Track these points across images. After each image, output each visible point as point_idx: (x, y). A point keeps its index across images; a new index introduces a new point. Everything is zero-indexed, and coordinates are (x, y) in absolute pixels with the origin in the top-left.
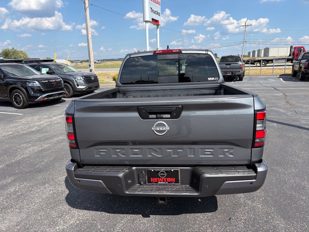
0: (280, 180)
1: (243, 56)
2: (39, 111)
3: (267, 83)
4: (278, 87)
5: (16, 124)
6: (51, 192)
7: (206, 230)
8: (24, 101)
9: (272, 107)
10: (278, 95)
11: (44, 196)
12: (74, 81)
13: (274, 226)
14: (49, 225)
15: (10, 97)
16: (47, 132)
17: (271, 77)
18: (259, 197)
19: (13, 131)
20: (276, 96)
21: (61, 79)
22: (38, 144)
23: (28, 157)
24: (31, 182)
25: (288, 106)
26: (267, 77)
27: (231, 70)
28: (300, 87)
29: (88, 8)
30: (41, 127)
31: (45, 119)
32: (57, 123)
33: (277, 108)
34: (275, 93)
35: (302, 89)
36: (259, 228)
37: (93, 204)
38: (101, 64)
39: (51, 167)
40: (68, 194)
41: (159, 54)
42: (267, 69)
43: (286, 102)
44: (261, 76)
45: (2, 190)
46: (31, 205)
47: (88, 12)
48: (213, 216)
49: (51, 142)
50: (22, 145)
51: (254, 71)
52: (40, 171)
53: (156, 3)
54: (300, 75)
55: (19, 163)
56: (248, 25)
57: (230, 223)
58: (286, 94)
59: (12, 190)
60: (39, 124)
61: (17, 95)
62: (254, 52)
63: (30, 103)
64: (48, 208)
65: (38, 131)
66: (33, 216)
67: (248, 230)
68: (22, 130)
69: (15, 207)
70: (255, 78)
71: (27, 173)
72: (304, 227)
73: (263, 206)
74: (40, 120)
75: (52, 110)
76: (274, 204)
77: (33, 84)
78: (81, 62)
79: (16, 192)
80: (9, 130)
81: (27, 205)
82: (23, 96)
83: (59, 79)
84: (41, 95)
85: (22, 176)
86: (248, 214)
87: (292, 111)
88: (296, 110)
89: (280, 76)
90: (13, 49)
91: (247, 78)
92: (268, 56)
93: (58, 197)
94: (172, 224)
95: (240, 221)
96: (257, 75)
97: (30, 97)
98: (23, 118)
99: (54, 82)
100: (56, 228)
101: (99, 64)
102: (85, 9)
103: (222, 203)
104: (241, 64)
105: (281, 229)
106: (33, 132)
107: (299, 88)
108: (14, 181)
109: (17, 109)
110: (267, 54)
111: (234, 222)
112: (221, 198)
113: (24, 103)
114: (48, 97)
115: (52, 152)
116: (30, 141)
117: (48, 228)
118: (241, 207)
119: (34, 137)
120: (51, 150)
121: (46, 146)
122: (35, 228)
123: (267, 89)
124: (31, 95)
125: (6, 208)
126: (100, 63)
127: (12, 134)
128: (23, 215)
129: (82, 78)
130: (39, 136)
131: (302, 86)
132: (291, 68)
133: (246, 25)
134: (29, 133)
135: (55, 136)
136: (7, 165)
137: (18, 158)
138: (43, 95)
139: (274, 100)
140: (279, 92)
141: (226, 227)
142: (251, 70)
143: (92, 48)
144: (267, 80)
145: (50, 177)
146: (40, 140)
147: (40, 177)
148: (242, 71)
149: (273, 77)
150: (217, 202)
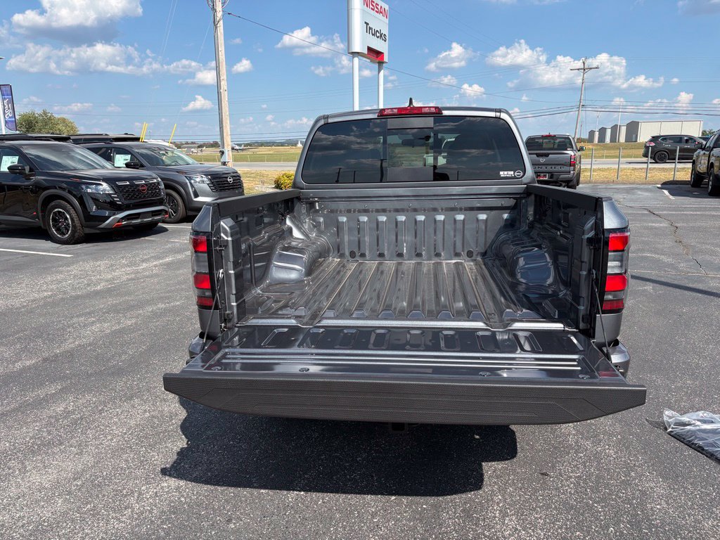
0: (659, 402)
1: (578, 139)
2: (107, 249)
3: (632, 200)
4: (658, 209)
5: (60, 277)
6: (147, 414)
7: (491, 496)
8: (74, 226)
9: (643, 250)
10: (657, 225)
11: (132, 423)
12: (189, 184)
13: (643, 493)
14: (146, 479)
15: (43, 216)
16: (129, 293)
17: (642, 186)
18: (610, 435)
19: (51, 291)
20: (652, 228)
21: (160, 180)
22: (112, 317)
23: (90, 345)
24: (100, 394)
25: (680, 250)
26: (631, 186)
27: (549, 167)
28: (711, 211)
29: (221, 22)
30: (114, 284)
31: (122, 267)
32: (151, 276)
33: (656, 253)
34: (650, 222)
35: (714, 213)
36: (609, 494)
37: (240, 440)
38: (244, 153)
39: (143, 365)
40: (185, 420)
41: (393, 116)
42: (634, 169)
43: (676, 242)
44: (618, 184)
45: (38, 409)
46: (103, 440)
47: (222, 31)
48: (507, 469)
49: (140, 314)
50: (75, 320)
51: (602, 173)
52: (119, 372)
53: (377, 12)
54: (710, 183)
55: (70, 355)
56: (591, 69)
57: (544, 483)
58: (678, 225)
59: (60, 409)
60: (109, 276)
61: (60, 212)
62: (602, 131)
63: (88, 231)
64: (142, 446)
65: (108, 292)
66: (111, 462)
67: (583, 499)
68: (74, 289)
69: (68, 442)
70: (606, 188)
71: (92, 375)
72: (708, 495)
73: (618, 453)
74: (111, 268)
75: (137, 249)
76: (644, 449)
77: (96, 189)
78: (199, 147)
79: (67, 413)
80: (45, 287)
81: (95, 438)
82: (74, 215)
83: (155, 178)
84: (114, 214)
85: (79, 382)
86: (585, 466)
87: (689, 261)
88: (699, 258)
89: (662, 184)
90: (45, 113)
91: (586, 188)
92: (636, 141)
93: (162, 424)
94: (416, 484)
95: (567, 480)
96: (608, 182)
97: (89, 218)
98: (73, 263)
99: (143, 186)
100: (163, 485)
101: (241, 153)
102: (214, 22)
103: (528, 444)
104: (573, 154)
105: (659, 498)
106: (97, 293)
107: (707, 213)
108: (64, 390)
109: (58, 245)
110: (634, 136)
111: (553, 481)
112: (525, 434)
113: (74, 232)
114: (128, 219)
115: (142, 334)
116: (93, 312)
117: (143, 485)
118: (568, 453)
119: (101, 304)
120: (140, 330)
121: (129, 323)
122: (116, 484)
123: (632, 214)
124: (91, 214)
125: (49, 444)
126: (242, 150)
127: (50, 297)
128: (88, 459)
129: (205, 179)
130: (111, 301)
131: (714, 208)
132: (688, 168)
133: (586, 67)
134: (90, 294)
135: (148, 302)
136: (45, 360)
137: (69, 345)
138: (118, 214)
139: (648, 237)
140: (659, 219)
141: (536, 492)
142: (595, 171)
143: (228, 113)
144: (633, 194)
145: (143, 386)
146: (115, 310)
147: (120, 385)
148: (574, 170)
149: (646, 186)
150: (516, 443)
